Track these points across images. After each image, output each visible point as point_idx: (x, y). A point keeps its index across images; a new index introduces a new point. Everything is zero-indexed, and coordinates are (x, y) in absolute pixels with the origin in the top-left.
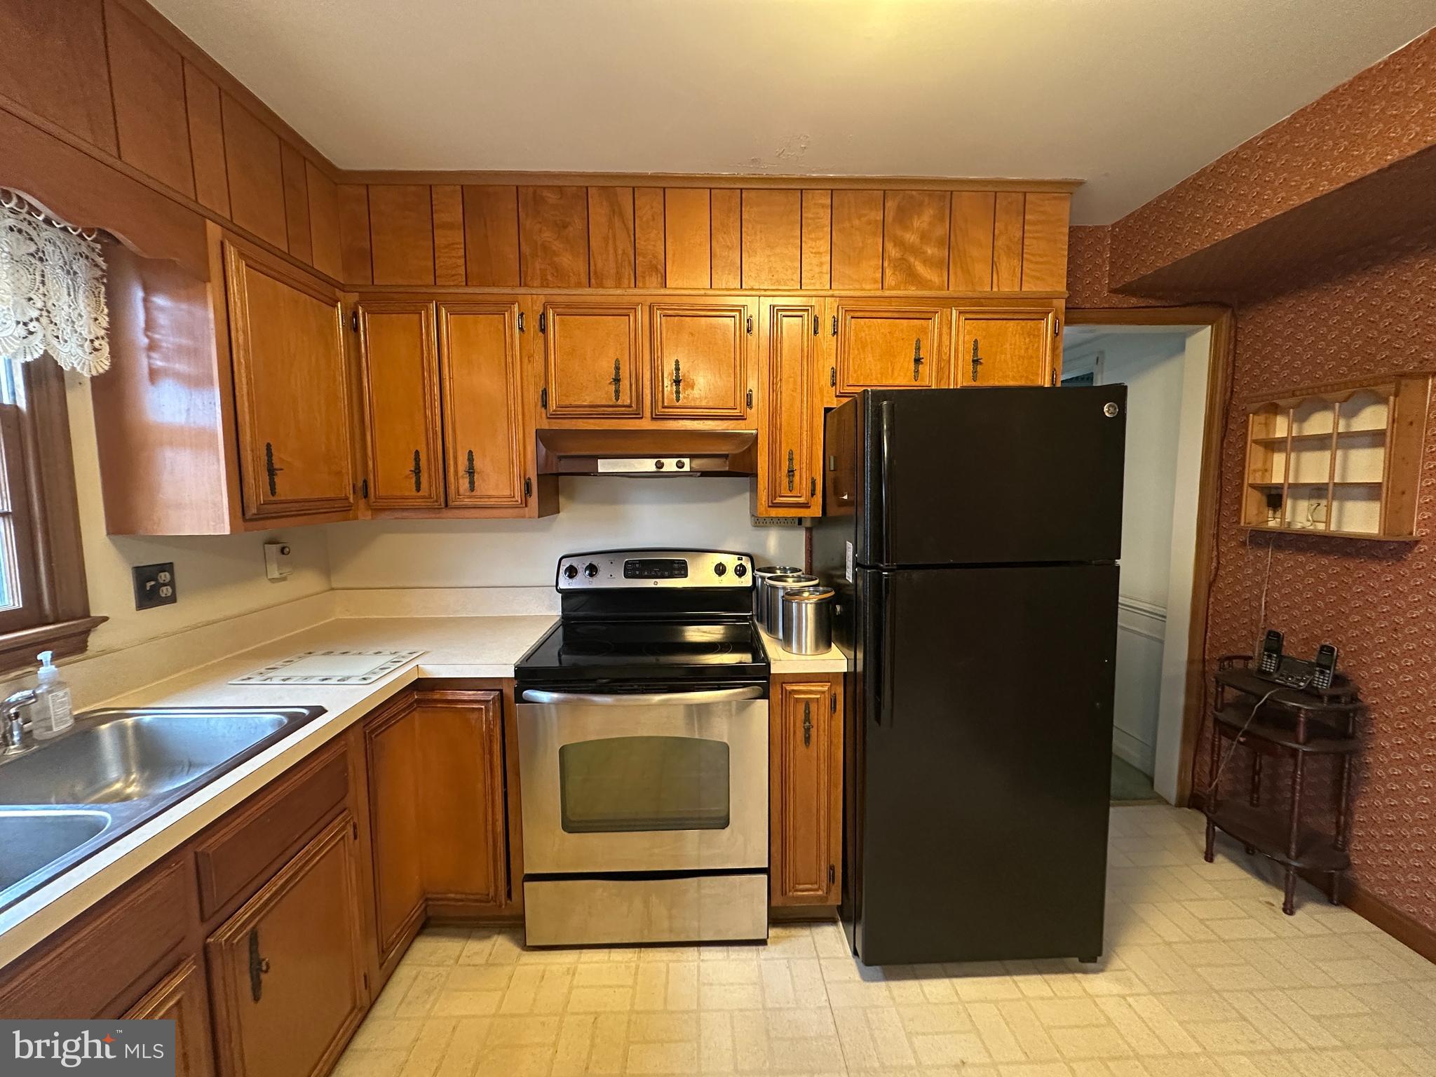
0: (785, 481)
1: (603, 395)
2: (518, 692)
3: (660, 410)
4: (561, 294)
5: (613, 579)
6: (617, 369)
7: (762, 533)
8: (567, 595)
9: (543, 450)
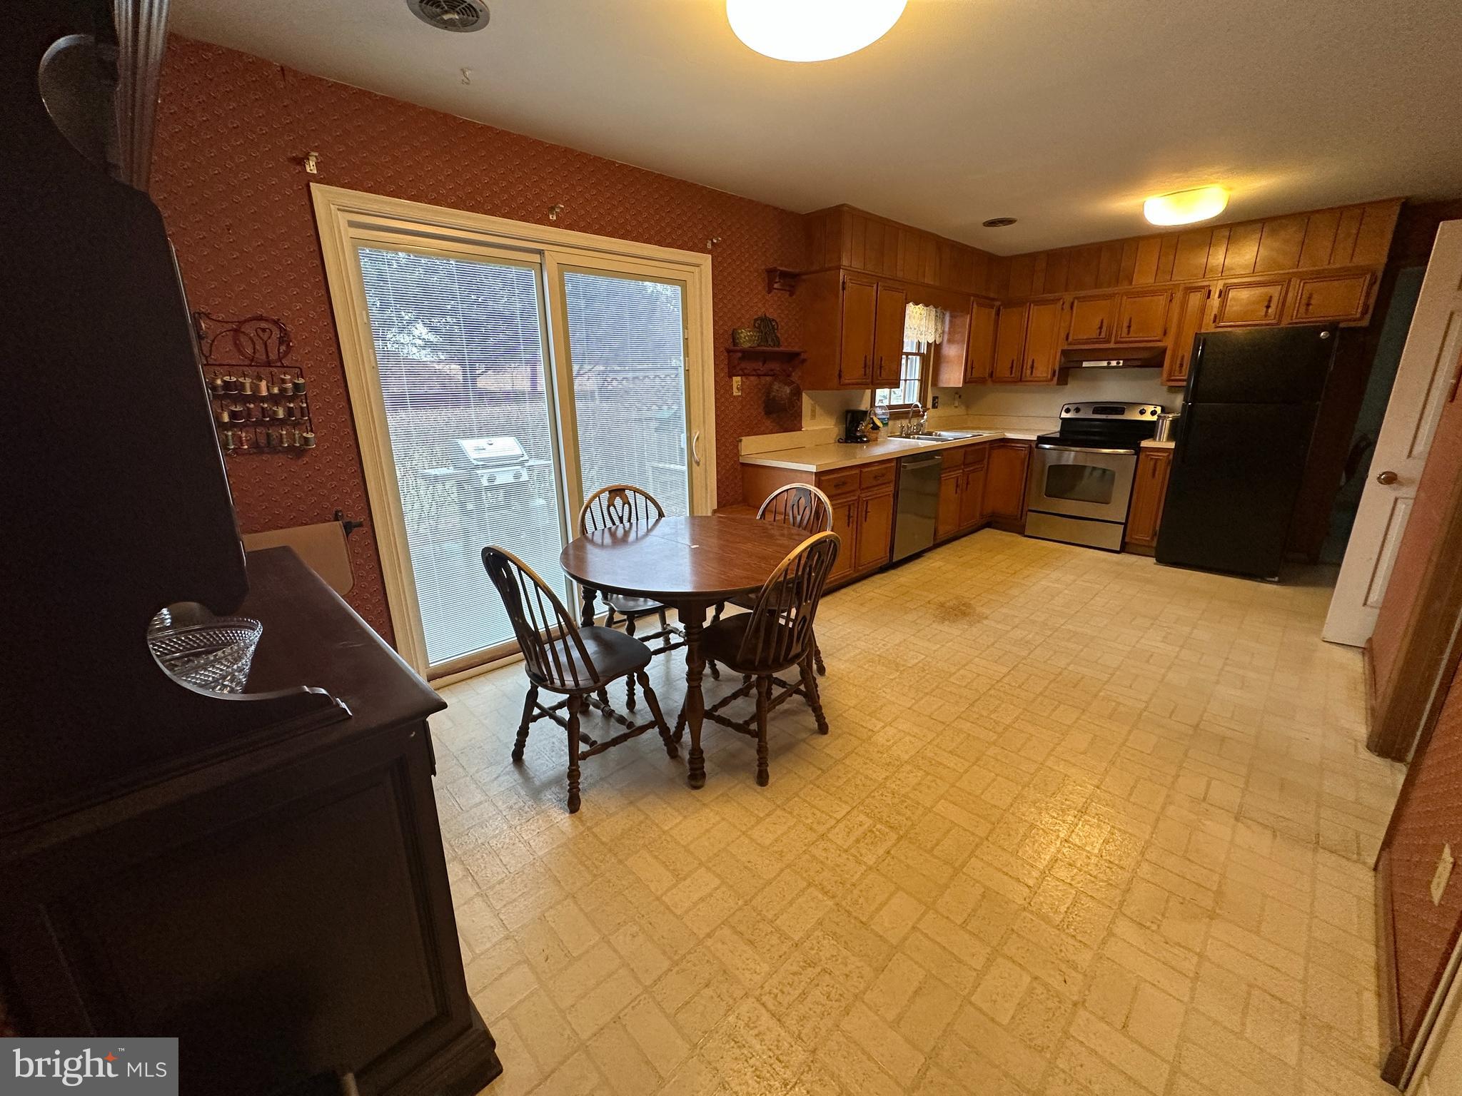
0: (1177, 368)
1: (1094, 334)
2: (1037, 445)
3: (1119, 339)
4: (1083, 293)
5: (1086, 414)
6: (1102, 323)
7: (1173, 396)
8: (1064, 419)
9: (1063, 360)
